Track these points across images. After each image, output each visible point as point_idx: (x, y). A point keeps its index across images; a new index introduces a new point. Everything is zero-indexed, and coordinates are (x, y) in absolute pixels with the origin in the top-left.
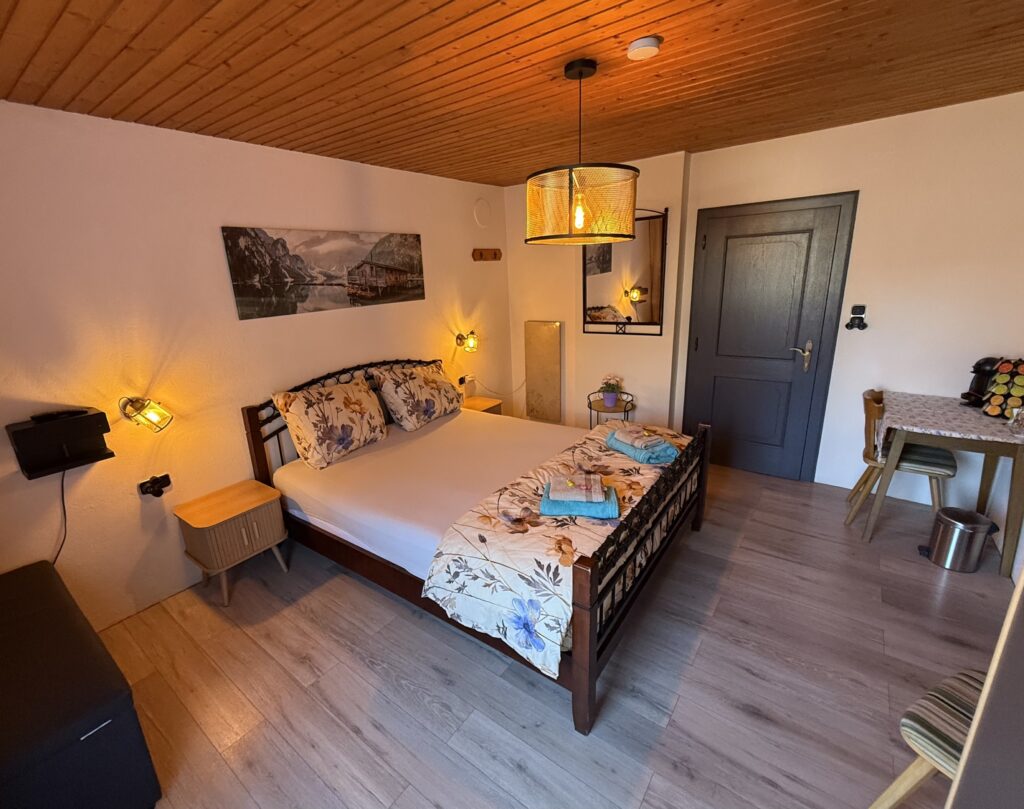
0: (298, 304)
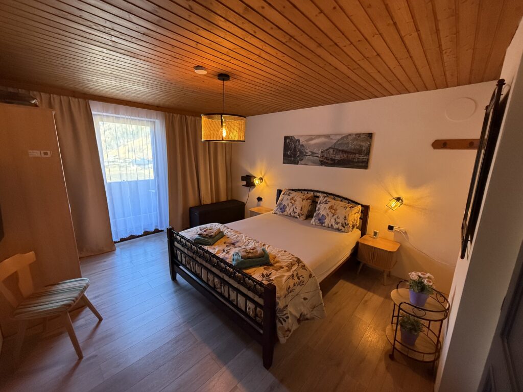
0: (300, 162)
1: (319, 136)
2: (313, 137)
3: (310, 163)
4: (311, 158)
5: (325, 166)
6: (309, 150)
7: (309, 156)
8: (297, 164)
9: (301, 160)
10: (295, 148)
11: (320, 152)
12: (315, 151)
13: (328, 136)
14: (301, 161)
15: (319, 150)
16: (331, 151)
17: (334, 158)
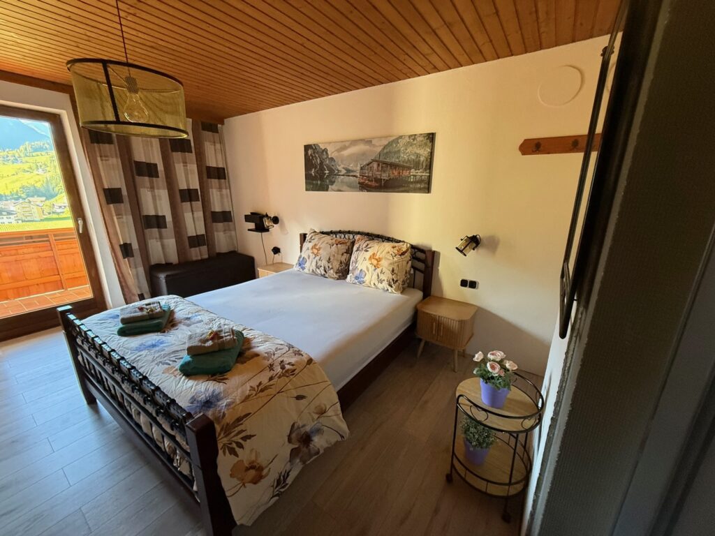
1: (354, 142)
2: (347, 144)
3: (345, 188)
4: (347, 179)
5: (368, 191)
6: (343, 166)
7: (343, 175)
8: (327, 190)
9: (332, 183)
10: (321, 163)
11: (359, 168)
12: (351, 167)
13: (368, 142)
14: (332, 185)
15: (357, 166)
16: (375, 165)
17: (379, 177)
